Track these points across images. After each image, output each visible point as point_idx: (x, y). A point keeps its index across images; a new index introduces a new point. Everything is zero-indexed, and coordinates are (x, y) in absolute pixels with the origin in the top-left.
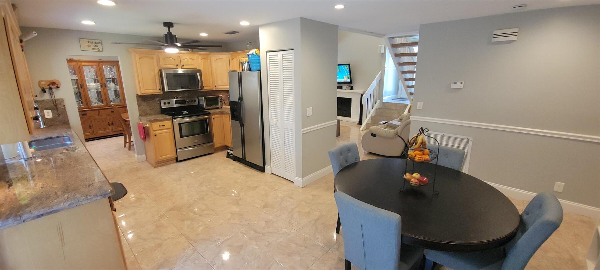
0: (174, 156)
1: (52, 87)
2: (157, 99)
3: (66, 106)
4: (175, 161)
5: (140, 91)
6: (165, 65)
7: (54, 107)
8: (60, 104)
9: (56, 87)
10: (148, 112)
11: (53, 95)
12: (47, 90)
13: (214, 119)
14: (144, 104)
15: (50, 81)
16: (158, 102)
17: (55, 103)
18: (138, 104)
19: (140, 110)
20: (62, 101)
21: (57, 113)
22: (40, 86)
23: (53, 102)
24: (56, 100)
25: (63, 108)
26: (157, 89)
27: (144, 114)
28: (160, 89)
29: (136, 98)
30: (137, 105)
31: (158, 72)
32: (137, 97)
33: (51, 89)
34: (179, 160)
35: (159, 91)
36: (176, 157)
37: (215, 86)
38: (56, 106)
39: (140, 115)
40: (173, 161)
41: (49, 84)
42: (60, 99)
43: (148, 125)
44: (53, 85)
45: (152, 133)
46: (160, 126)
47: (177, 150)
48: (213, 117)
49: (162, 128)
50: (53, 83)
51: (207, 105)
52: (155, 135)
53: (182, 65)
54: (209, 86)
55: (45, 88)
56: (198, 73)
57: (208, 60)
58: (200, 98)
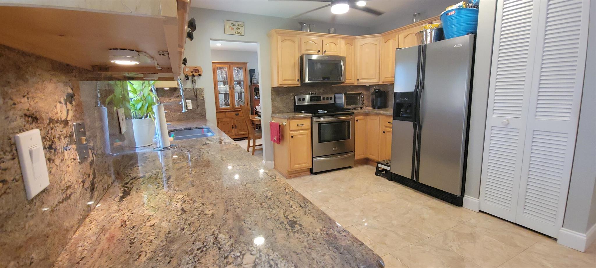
0: (310, 166)
1: (195, 74)
2: (291, 94)
3: (205, 97)
4: (309, 172)
5: (278, 81)
6: (307, 50)
7: (195, 97)
8: (200, 94)
9: (199, 74)
10: (281, 109)
11: (195, 84)
12: (190, 78)
13: (357, 121)
14: (278, 99)
15: (193, 68)
16: (292, 98)
17: (195, 93)
18: (272, 99)
19: (273, 107)
20: (202, 90)
21: (196, 105)
22: (185, 72)
23: (194, 90)
24: (197, 90)
25: (202, 99)
26: (295, 80)
27: (277, 112)
28: (298, 80)
29: (270, 92)
30: (270, 100)
31: (298, 59)
32: (272, 90)
33: (193, 76)
34: (314, 172)
35: (298, 83)
36: (311, 167)
37: (358, 80)
38: (196, 96)
39: (273, 113)
40: (307, 172)
41: (192, 71)
42: (201, 88)
43: (284, 124)
44: (195, 72)
45: (288, 134)
46: (298, 125)
47: (314, 158)
48: (357, 118)
49: (300, 128)
50: (196, 70)
51: (347, 104)
52: (292, 137)
53: (324, 52)
54: (351, 79)
55: (188, 75)
56: (342, 61)
57: (352, 46)
58: (337, 95)
